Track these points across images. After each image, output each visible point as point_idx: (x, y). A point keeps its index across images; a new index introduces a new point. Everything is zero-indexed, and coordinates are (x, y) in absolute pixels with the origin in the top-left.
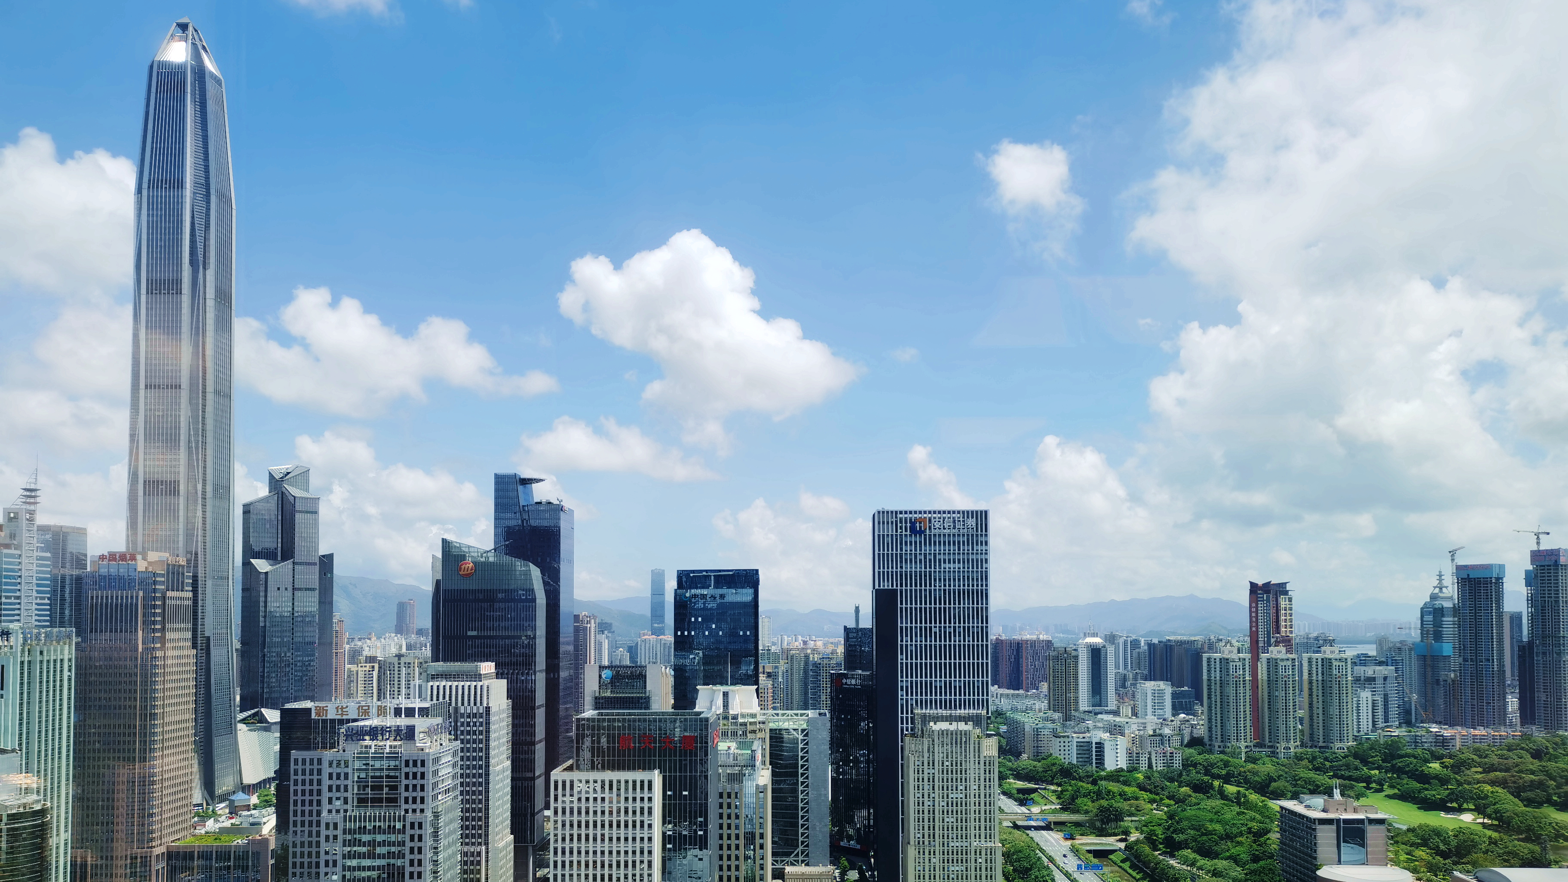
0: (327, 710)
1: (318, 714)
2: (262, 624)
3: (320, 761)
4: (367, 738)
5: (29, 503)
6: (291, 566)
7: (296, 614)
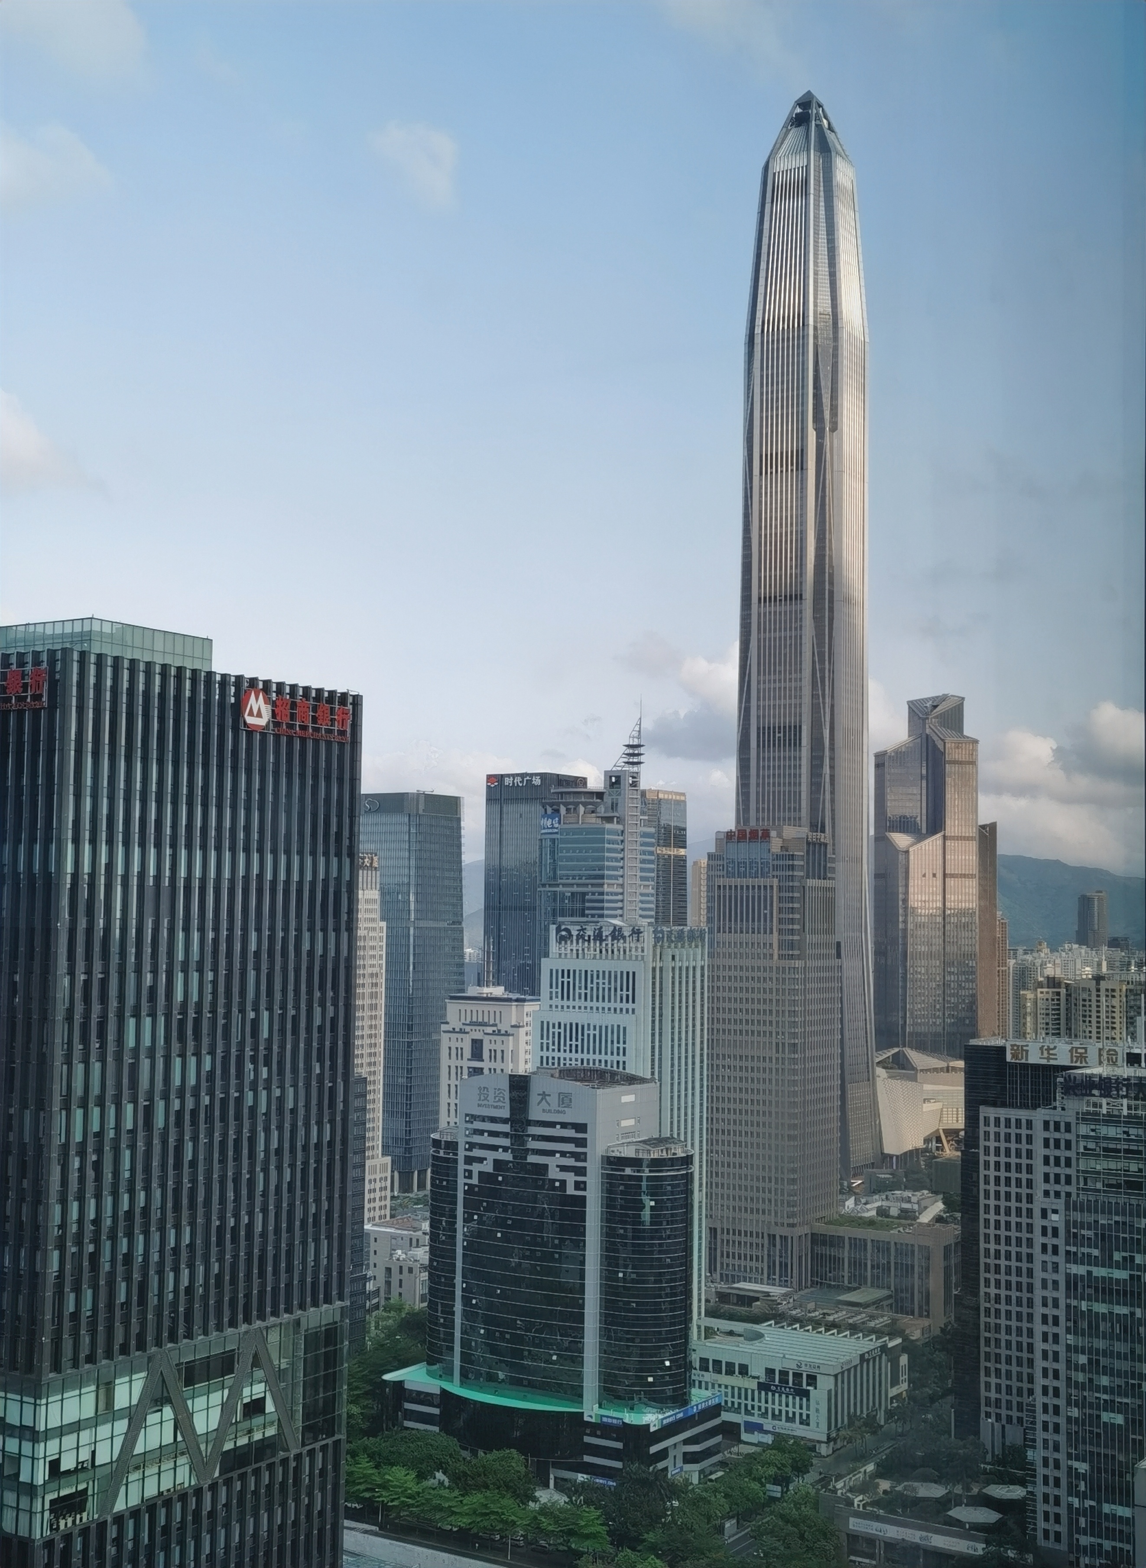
0: (1027, 1051)
1: (1014, 1056)
2: (901, 926)
3: (1029, 1124)
4: (1096, 1092)
5: (633, 763)
6: (940, 842)
7: (948, 912)
